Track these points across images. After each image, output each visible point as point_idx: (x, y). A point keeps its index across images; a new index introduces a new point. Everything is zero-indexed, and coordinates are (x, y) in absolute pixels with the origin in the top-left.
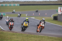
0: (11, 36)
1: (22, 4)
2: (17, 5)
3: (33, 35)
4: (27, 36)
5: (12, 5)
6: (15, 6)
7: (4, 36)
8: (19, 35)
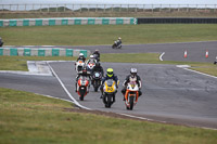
0: (107, 130)
4: (163, 130)
6: (121, 24)
7: (83, 129)
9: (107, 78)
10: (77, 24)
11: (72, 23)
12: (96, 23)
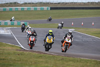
0: (36, 59)
1: (55, 8)
2: (46, 9)
3: (71, 58)
4: (63, 59)
5: (39, 8)
6: (43, 10)
7: (25, 59)
8: (50, 57)
9: (49, 35)
10: (23, 10)
11: (20, 9)
12: (31, 9)
